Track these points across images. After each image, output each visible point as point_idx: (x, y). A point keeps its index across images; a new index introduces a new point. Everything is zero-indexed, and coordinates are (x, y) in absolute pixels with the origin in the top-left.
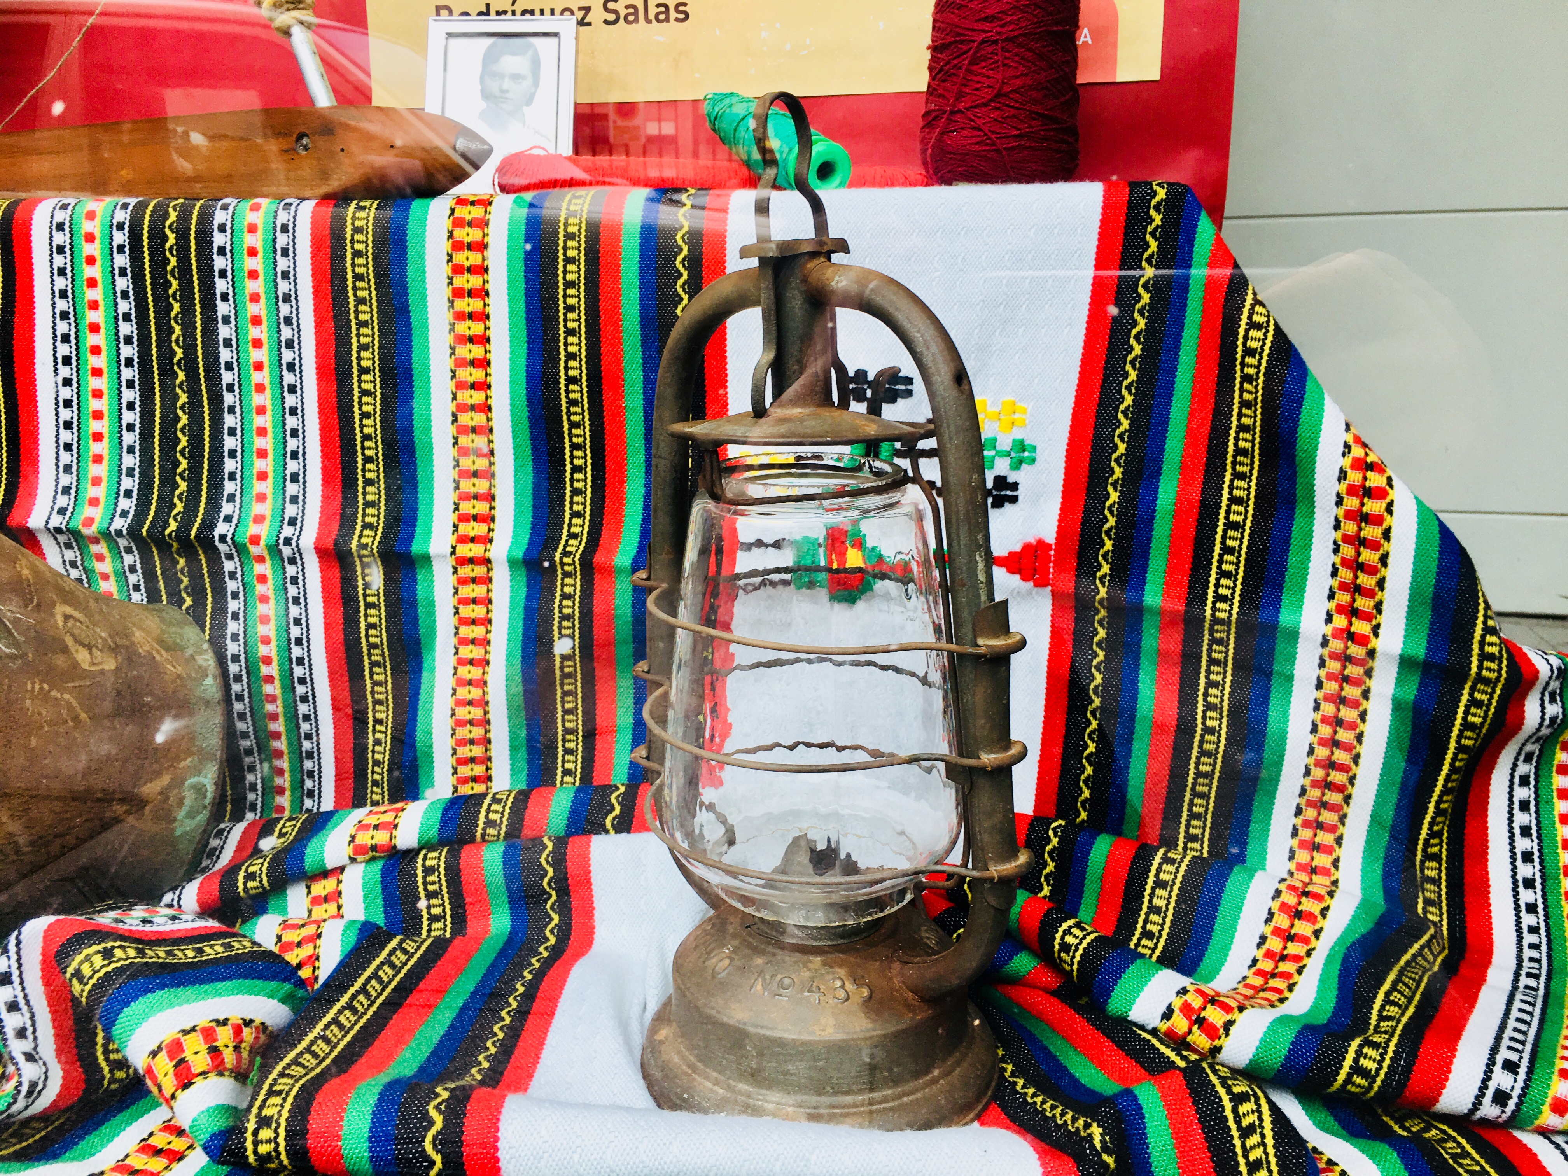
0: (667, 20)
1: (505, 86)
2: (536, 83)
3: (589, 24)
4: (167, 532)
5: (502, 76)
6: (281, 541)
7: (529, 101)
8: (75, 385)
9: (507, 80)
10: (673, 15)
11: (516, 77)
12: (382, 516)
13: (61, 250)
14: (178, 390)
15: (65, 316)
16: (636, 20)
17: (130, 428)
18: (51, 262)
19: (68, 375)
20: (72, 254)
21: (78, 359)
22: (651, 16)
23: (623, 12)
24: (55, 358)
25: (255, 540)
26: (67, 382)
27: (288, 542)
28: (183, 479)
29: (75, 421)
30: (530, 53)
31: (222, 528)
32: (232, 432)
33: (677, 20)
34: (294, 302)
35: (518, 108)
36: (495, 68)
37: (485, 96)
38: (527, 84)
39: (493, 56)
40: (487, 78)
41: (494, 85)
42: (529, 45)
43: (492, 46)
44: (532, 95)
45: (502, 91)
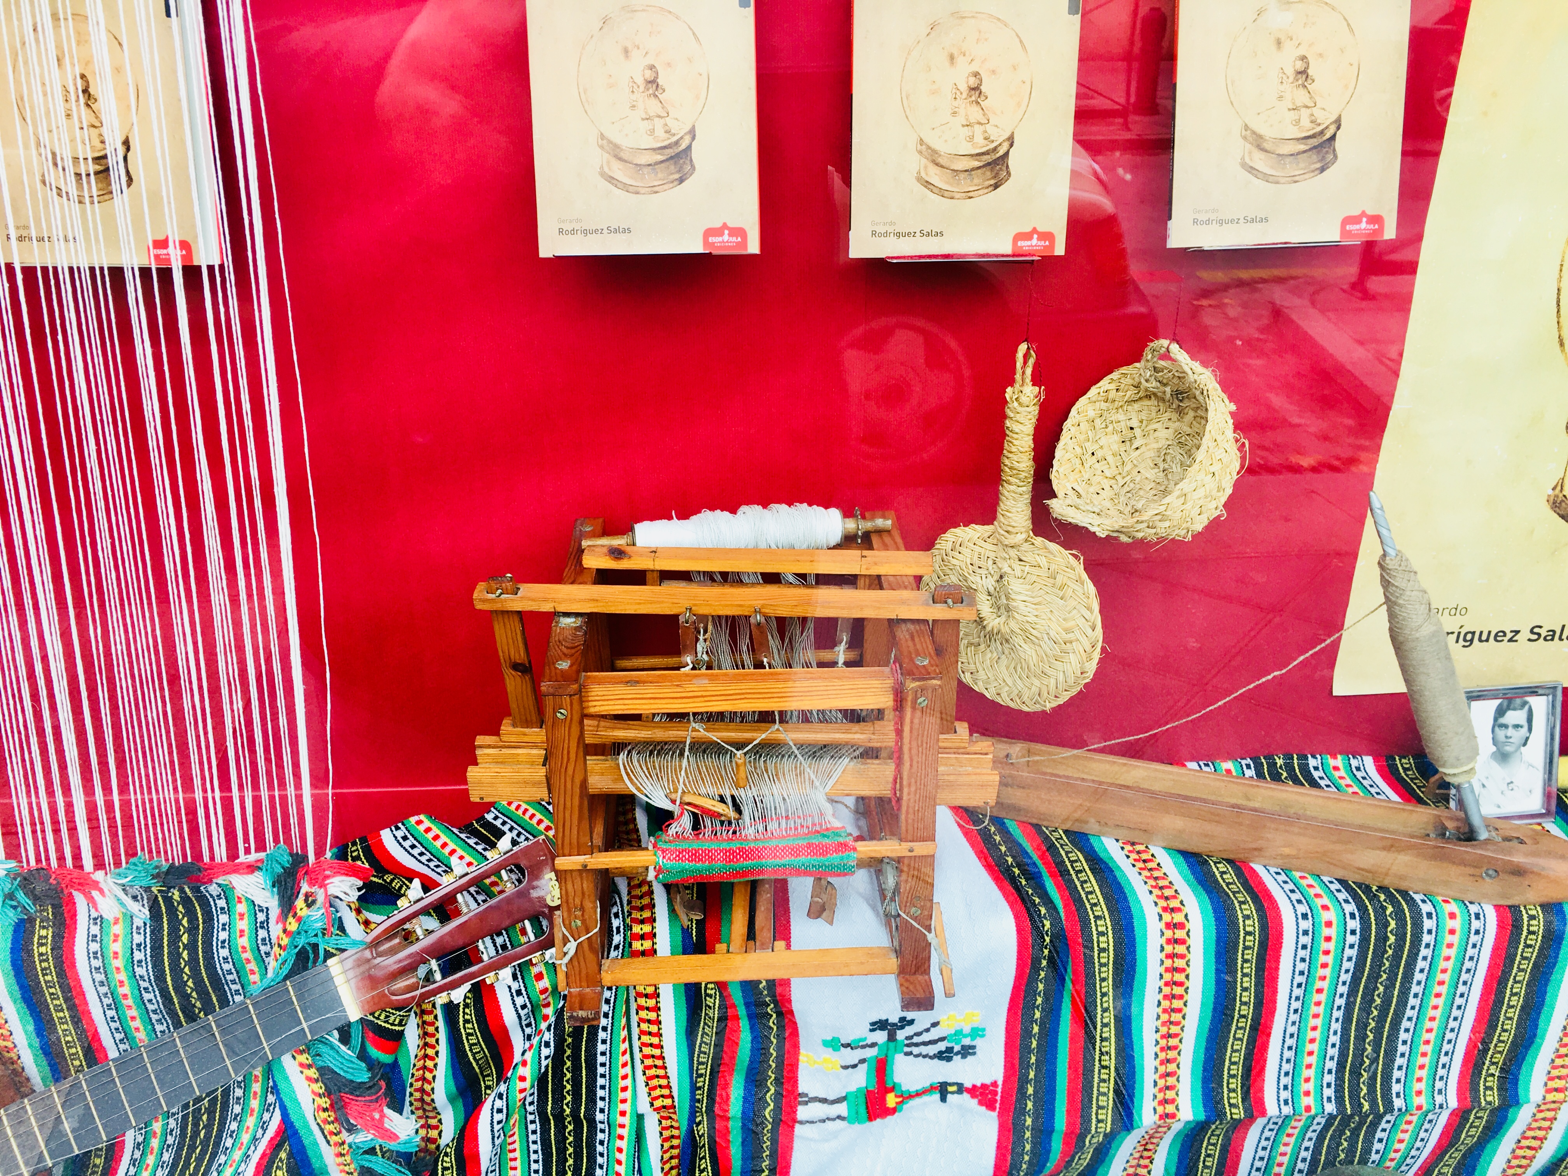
1: (1509, 734)
2: (1530, 730)
3: (1516, 641)
5: (1506, 726)
7: (1525, 744)
9: (1510, 728)
11: (1517, 726)
13: (1305, 933)
23: (1543, 634)
28: (1366, 1071)
30: (1527, 707)
35: (1518, 748)
36: (1502, 721)
37: (1495, 742)
38: (1524, 731)
39: (1500, 712)
40: (1497, 729)
41: (1501, 733)
42: (1526, 703)
43: (1500, 705)
44: (1527, 739)
45: (1507, 737)
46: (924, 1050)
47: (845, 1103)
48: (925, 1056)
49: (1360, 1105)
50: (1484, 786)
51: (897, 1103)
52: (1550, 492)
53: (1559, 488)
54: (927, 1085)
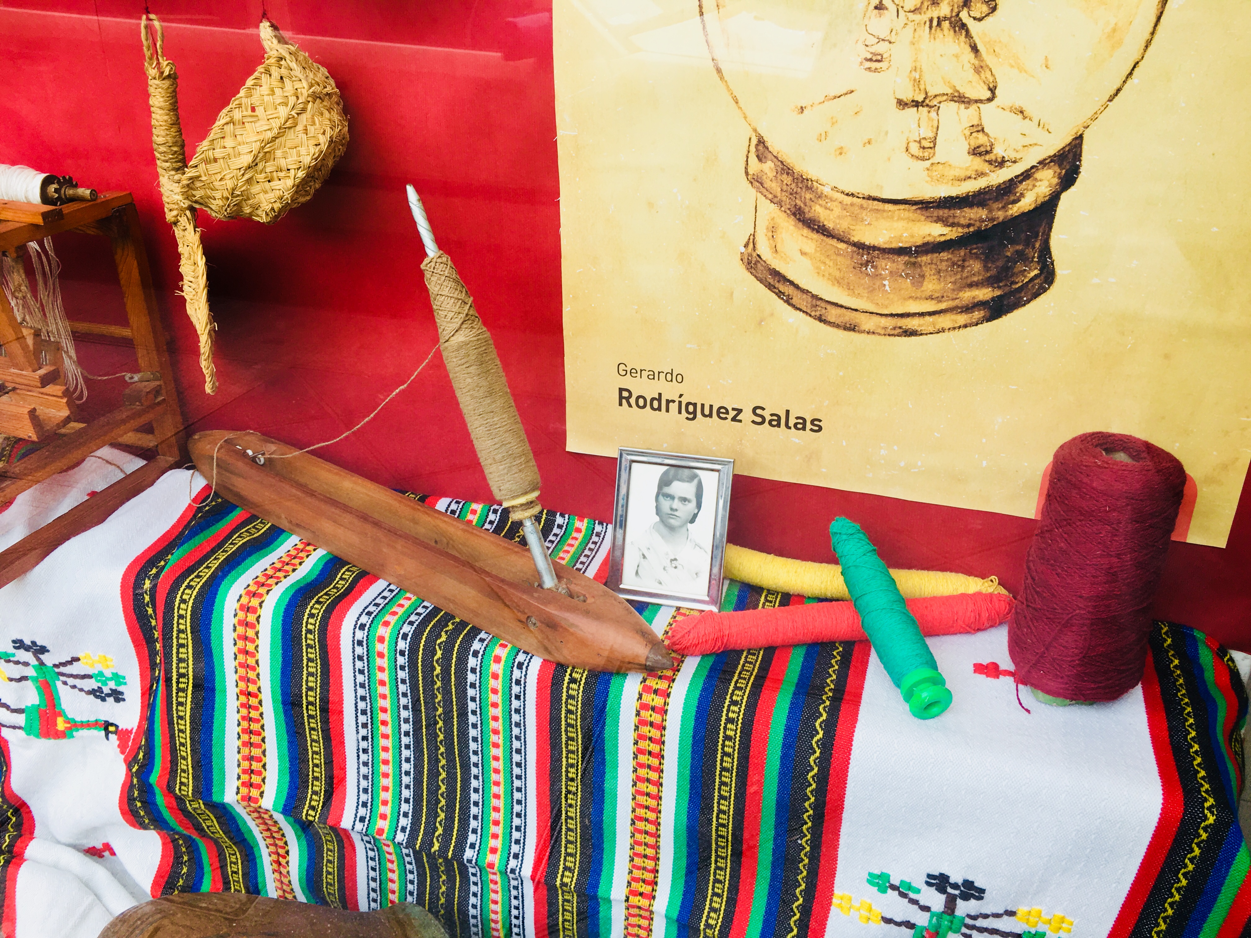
0: (804, 429)
1: (675, 507)
2: (699, 506)
3: (740, 421)
4: (433, 850)
5: (672, 498)
6: (509, 870)
7: (692, 521)
8: (370, 740)
9: (676, 500)
10: (809, 426)
11: (684, 500)
12: (577, 863)
13: (360, 643)
14: (440, 757)
15: (363, 698)
16: (779, 425)
17: (407, 773)
18: (354, 665)
19: (365, 734)
20: (368, 661)
21: (372, 724)
22: (791, 424)
23: (768, 418)
24: (357, 723)
25: (491, 866)
26: (365, 738)
27: (513, 871)
28: (442, 811)
29: (370, 761)
30: (696, 481)
31: (469, 854)
32: (476, 790)
33: (811, 430)
34: (522, 728)
35: (684, 525)
36: (666, 490)
37: (658, 511)
38: (691, 507)
39: (664, 482)
40: (661, 497)
41: (666, 504)
42: (695, 476)
43: (665, 473)
44: (695, 516)
45: (672, 509)
46: (78, 683)
47: (23, 715)
48: (81, 690)
49: (432, 845)
50: (644, 557)
51: (66, 728)
52: (743, 250)
53: (751, 245)
54: (92, 719)
